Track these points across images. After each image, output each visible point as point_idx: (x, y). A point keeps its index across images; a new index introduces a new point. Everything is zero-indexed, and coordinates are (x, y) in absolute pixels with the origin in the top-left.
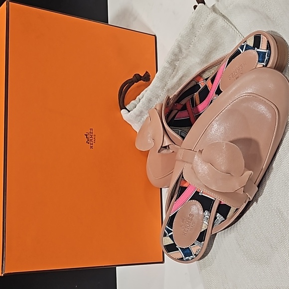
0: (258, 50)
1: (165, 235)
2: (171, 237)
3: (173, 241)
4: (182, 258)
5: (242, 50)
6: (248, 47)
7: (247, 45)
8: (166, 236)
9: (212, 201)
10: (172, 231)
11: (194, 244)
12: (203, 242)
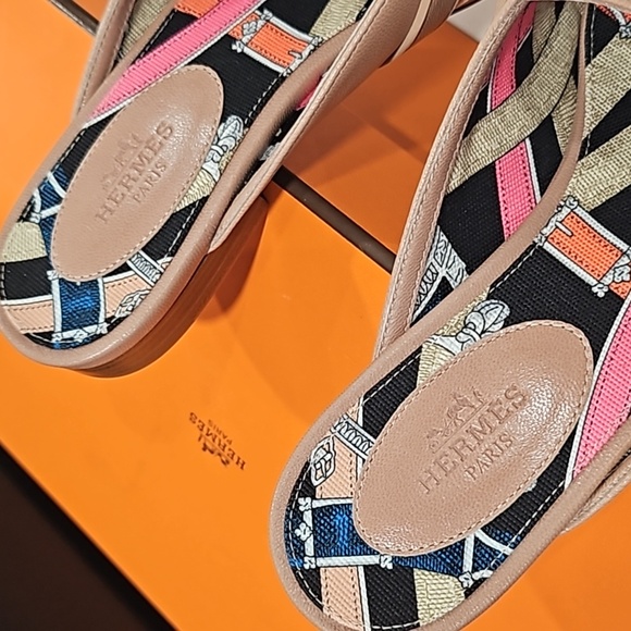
0: (372, 560)
1: (25, 217)
2: (46, 225)
3: (48, 248)
4: (49, 335)
5: (476, 540)
6: (447, 561)
7: (455, 570)
8: (26, 219)
9: (269, 81)
10: (58, 200)
11: (125, 268)
12: (167, 259)
